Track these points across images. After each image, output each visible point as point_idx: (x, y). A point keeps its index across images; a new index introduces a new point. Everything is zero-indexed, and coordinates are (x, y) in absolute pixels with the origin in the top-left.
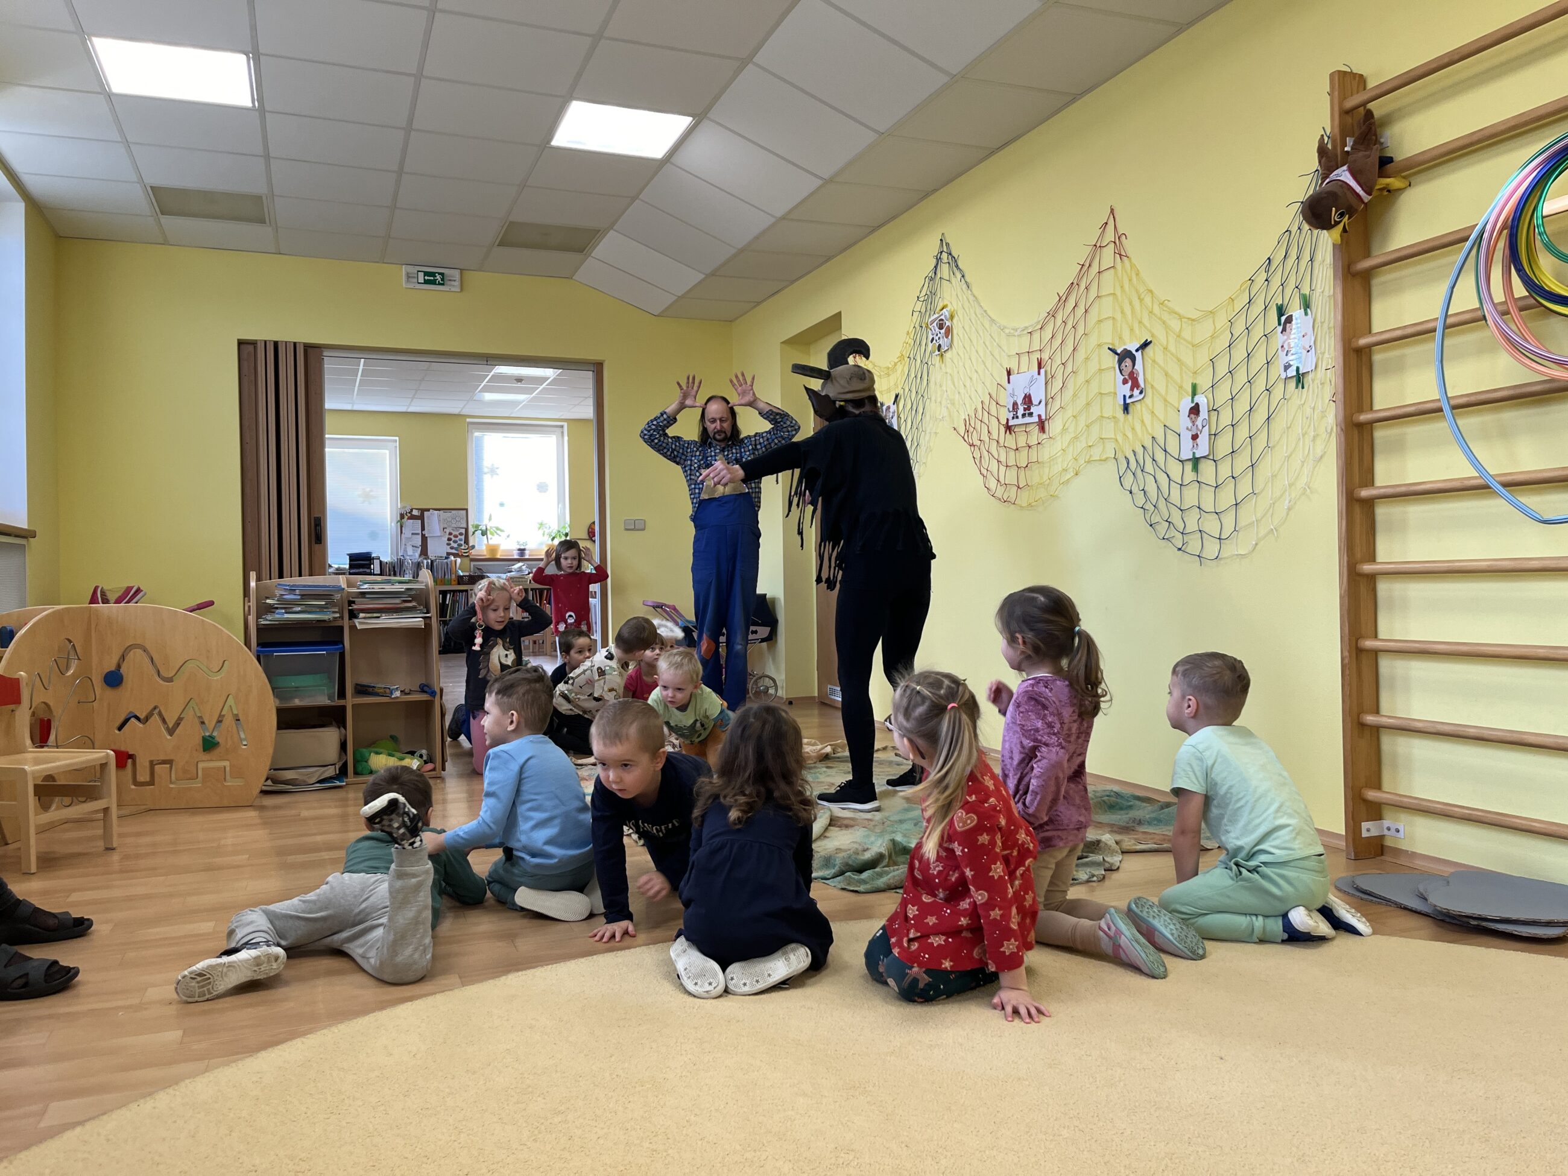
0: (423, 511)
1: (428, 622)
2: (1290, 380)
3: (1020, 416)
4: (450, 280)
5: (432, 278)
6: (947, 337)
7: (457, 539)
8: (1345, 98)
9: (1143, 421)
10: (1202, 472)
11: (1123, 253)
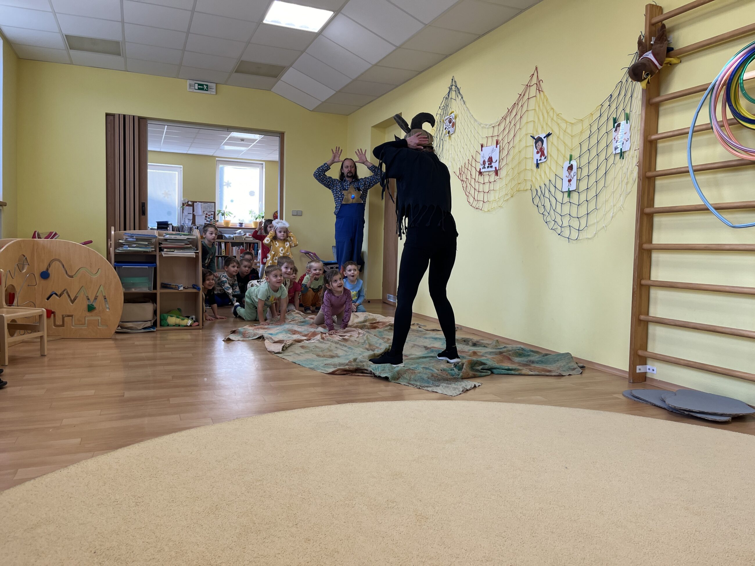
0: (193, 202)
1: (197, 255)
2: (617, 155)
3: (486, 168)
4: (211, 89)
5: (202, 87)
6: (453, 127)
7: (210, 217)
8: (652, 18)
9: (545, 172)
10: (572, 197)
11: (540, 89)
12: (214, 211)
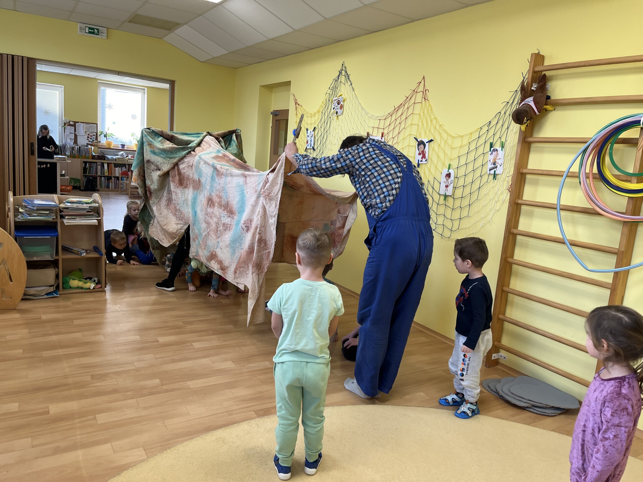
0: (75, 122)
2: (491, 175)
4: (102, 33)
5: (93, 31)
6: (341, 109)
7: (92, 137)
8: (536, 66)
10: (448, 201)
11: (426, 98)
12: (96, 132)
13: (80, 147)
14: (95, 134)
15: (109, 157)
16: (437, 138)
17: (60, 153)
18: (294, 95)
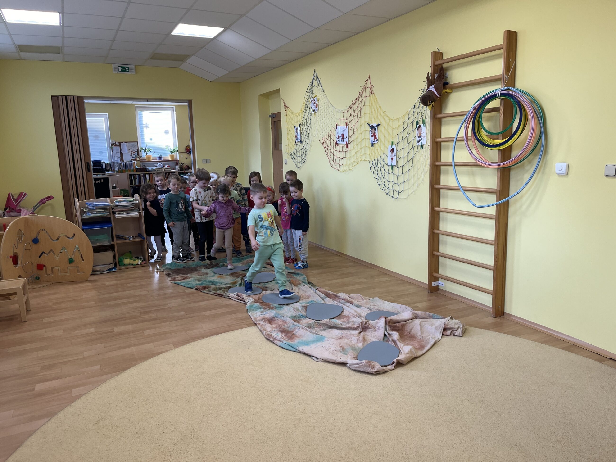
0: (120, 143)
2: (419, 146)
4: (131, 70)
5: (124, 69)
6: (317, 107)
7: (135, 154)
8: (435, 61)
9: (377, 150)
10: (394, 170)
11: (372, 92)
12: (137, 148)
13: (125, 163)
14: (137, 150)
15: (150, 168)
16: (383, 123)
17: (110, 169)
18: (283, 100)
